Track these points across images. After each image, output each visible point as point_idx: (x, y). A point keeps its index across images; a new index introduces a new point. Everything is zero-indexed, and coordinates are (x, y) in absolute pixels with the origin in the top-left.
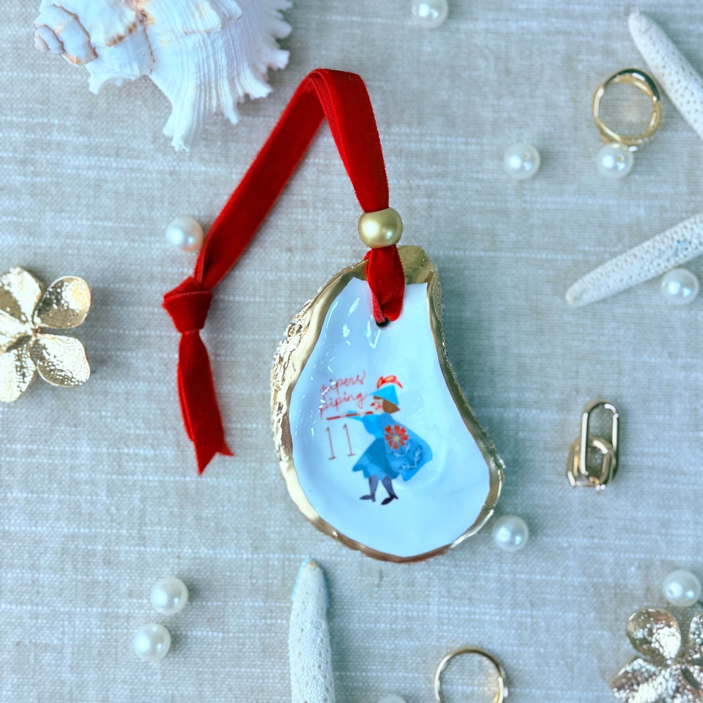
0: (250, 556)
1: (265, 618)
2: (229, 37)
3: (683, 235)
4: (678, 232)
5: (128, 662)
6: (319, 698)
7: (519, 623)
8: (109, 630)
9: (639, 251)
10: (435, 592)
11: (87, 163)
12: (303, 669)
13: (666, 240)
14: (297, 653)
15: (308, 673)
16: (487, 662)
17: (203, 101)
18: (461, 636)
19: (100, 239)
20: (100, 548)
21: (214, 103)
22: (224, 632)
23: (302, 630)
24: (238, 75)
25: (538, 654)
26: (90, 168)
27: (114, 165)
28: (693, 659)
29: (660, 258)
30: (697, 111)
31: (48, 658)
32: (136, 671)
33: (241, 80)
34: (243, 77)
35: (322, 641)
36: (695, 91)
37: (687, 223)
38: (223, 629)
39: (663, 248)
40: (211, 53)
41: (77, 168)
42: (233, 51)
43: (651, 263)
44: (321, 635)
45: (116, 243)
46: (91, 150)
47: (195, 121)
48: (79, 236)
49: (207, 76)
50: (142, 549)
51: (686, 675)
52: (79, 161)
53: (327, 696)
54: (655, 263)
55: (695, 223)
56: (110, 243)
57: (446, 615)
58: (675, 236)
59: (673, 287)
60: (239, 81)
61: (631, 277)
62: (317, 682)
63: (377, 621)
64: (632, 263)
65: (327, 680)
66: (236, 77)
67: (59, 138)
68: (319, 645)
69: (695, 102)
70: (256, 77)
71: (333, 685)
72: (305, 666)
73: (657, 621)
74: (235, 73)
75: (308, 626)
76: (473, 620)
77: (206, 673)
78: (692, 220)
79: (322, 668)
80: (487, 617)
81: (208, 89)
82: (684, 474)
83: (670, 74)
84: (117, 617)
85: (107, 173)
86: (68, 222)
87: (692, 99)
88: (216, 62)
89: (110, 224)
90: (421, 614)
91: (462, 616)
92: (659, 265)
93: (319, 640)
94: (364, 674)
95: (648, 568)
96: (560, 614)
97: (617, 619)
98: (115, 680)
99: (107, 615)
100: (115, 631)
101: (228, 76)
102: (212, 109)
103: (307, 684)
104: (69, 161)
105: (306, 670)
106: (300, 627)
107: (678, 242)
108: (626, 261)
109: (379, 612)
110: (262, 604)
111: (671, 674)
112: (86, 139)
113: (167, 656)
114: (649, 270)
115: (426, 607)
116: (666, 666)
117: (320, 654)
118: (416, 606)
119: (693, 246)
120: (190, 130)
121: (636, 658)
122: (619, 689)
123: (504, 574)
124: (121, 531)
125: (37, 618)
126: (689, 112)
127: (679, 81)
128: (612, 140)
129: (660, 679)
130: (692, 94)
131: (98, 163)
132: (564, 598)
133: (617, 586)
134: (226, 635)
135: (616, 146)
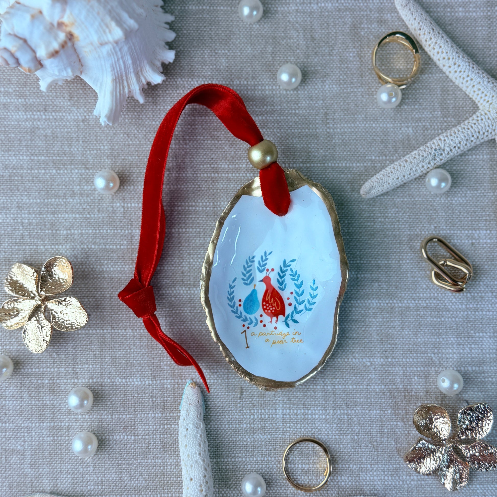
0: (150, 382)
1: (163, 424)
2: (132, 44)
3: (439, 145)
4: (435, 143)
5: (70, 459)
6: (200, 475)
7: (339, 419)
8: (55, 438)
9: (409, 158)
10: (280, 400)
11: (25, 117)
12: (188, 456)
13: (427, 149)
14: (184, 445)
15: (192, 459)
16: (318, 447)
17: (118, 90)
18: (299, 430)
19: (37, 169)
20: (47, 381)
21: (126, 90)
22: (134, 436)
23: (187, 429)
24: (141, 70)
25: (353, 440)
26: (27, 120)
27: (44, 117)
28: (461, 440)
29: (423, 162)
30: (444, 58)
31: (14, 459)
32: (76, 466)
33: (143, 73)
34: (145, 71)
35: (201, 436)
36: (442, 45)
37: (441, 137)
38: (134, 433)
39: (425, 155)
40: (120, 56)
41: (18, 121)
42: (135, 54)
43: (418, 165)
44: (200, 432)
45: (47, 171)
46: (27, 108)
47: (114, 104)
48: (22, 168)
49: (119, 72)
50: (76, 381)
51: (457, 451)
52: (19, 116)
53: (206, 474)
54: (420, 166)
55: (447, 136)
56: (43, 171)
57: (288, 416)
58: (433, 146)
59: (434, 182)
60: (142, 74)
61: (404, 176)
62: (199, 464)
63: (240, 423)
64: (404, 167)
65: (206, 462)
66: (140, 71)
67: (5, 101)
68: (198, 439)
69: (442, 53)
70: (154, 70)
71: (210, 467)
72: (190, 454)
73: (435, 414)
74: (139, 69)
75: (191, 426)
76: (307, 419)
77: (124, 464)
78: (445, 134)
79: (202, 455)
80: (317, 416)
81: (121, 82)
82: (449, 311)
83: (425, 34)
84: (61, 428)
85: (39, 123)
86: (14, 158)
87: (440, 51)
88: (124, 63)
89: (43, 158)
90: (271, 416)
91: (299, 416)
92: (423, 167)
93: (199, 435)
94: (233, 460)
95: (426, 377)
96: (367, 411)
97: (407, 414)
98: (61, 472)
99: (54, 427)
100: (60, 438)
101: (134, 71)
102: (125, 95)
103: (192, 466)
104: (12, 116)
105: (190, 456)
106: (185, 427)
107: (435, 150)
108: (400, 165)
109: (242, 417)
110: (160, 415)
111: (445, 450)
112: (23, 100)
113: (96, 454)
114: (416, 170)
115: (274, 411)
116: (443, 445)
117: (200, 445)
118: (267, 411)
119: (446, 152)
120: (111, 110)
121: (421, 439)
122: (410, 462)
123: (327, 386)
124: (60, 369)
125: (6, 432)
126: (439, 60)
127: (431, 39)
128: (387, 82)
129: (438, 454)
130: (440, 47)
131: (32, 116)
132: (369, 400)
133: (405, 390)
134: (136, 437)
135: (389, 86)
